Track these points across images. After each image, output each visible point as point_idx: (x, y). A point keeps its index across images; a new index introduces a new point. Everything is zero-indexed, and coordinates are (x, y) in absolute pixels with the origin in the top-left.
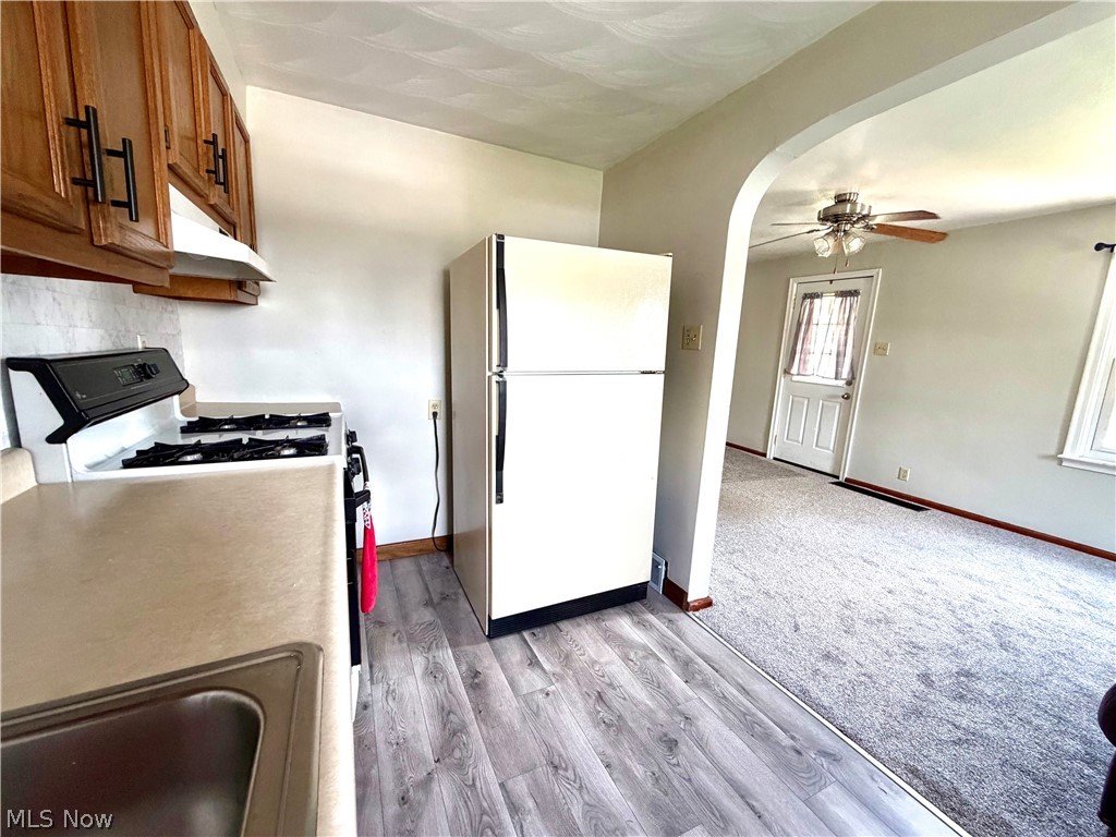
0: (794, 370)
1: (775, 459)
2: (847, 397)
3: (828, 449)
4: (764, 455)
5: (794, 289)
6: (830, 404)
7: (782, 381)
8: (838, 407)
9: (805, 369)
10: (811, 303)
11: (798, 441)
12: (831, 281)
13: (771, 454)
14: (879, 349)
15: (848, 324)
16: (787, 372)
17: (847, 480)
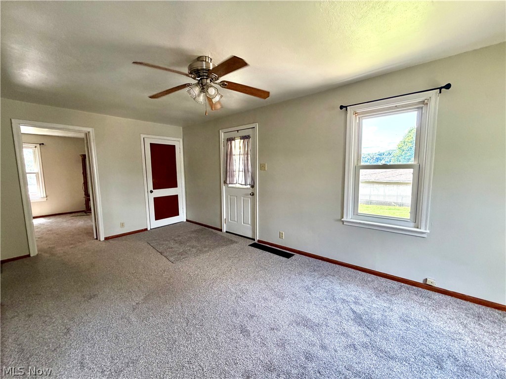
0: (228, 182)
1: (227, 232)
2: (253, 194)
3: (249, 224)
4: (221, 230)
5: (223, 136)
6: (246, 199)
7: (224, 188)
8: (250, 200)
9: (233, 180)
10: (231, 143)
11: (235, 221)
12: (238, 131)
13: (224, 230)
14: (262, 167)
15: (247, 154)
16: (225, 182)
17: (259, 241)
